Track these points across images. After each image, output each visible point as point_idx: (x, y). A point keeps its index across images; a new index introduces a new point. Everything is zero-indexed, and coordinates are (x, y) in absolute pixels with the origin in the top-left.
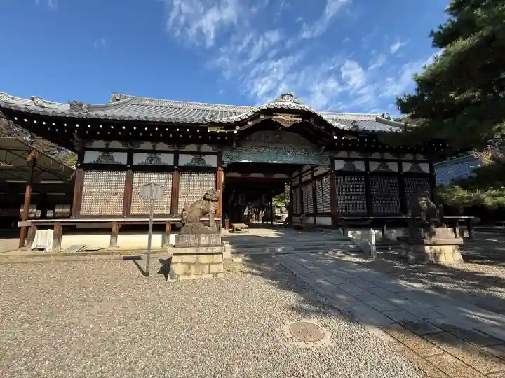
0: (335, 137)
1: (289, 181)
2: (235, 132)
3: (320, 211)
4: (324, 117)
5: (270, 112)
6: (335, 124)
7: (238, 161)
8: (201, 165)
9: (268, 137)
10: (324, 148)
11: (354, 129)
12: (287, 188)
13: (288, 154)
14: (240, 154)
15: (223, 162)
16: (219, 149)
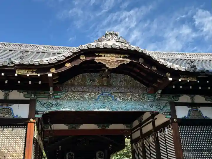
0: (170, 79)
2: (50, 75)
4: (155, 57)
6: (169, 64)
7: (57, 110)
8: (7, 116)
9: (94, 81)
11: (191, 70)
13: (118, 99)
14: (59, 101)
15: (37, 112)
16: (33, 96)
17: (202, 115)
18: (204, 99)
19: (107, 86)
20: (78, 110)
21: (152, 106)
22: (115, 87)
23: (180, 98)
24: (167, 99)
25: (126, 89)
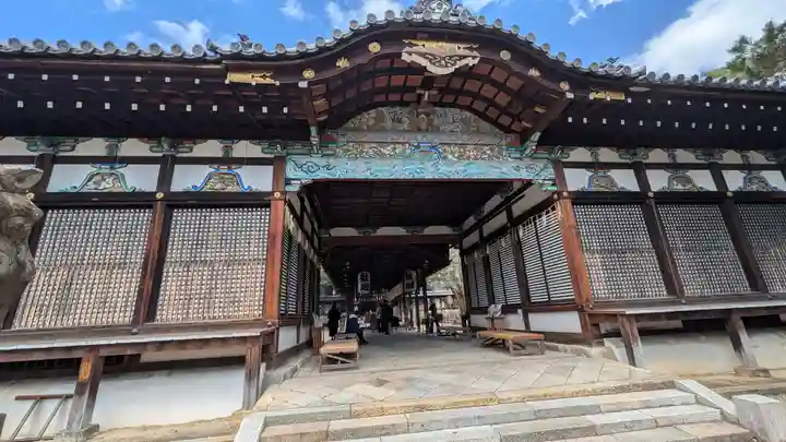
0: (570, 96)
1: (457, 241)
2: (303, 84)
3: (537, 295)
5: (394, 33)
7: (328, 176)
8: (230, 189)
9: (400, 121)
10: (536, 136)
12: (454, 254)
13: (450, 157)
14: (331, 160)
15: (288, 182)
16: (279, 149)
17: (615, 185)
18: (617, 155)
19: (427, 130)
20: (371, 177)
21: (517, 169)
22: (443, 132)
23: (572, 153)
24: (546, 156)
25: (465, 137)
